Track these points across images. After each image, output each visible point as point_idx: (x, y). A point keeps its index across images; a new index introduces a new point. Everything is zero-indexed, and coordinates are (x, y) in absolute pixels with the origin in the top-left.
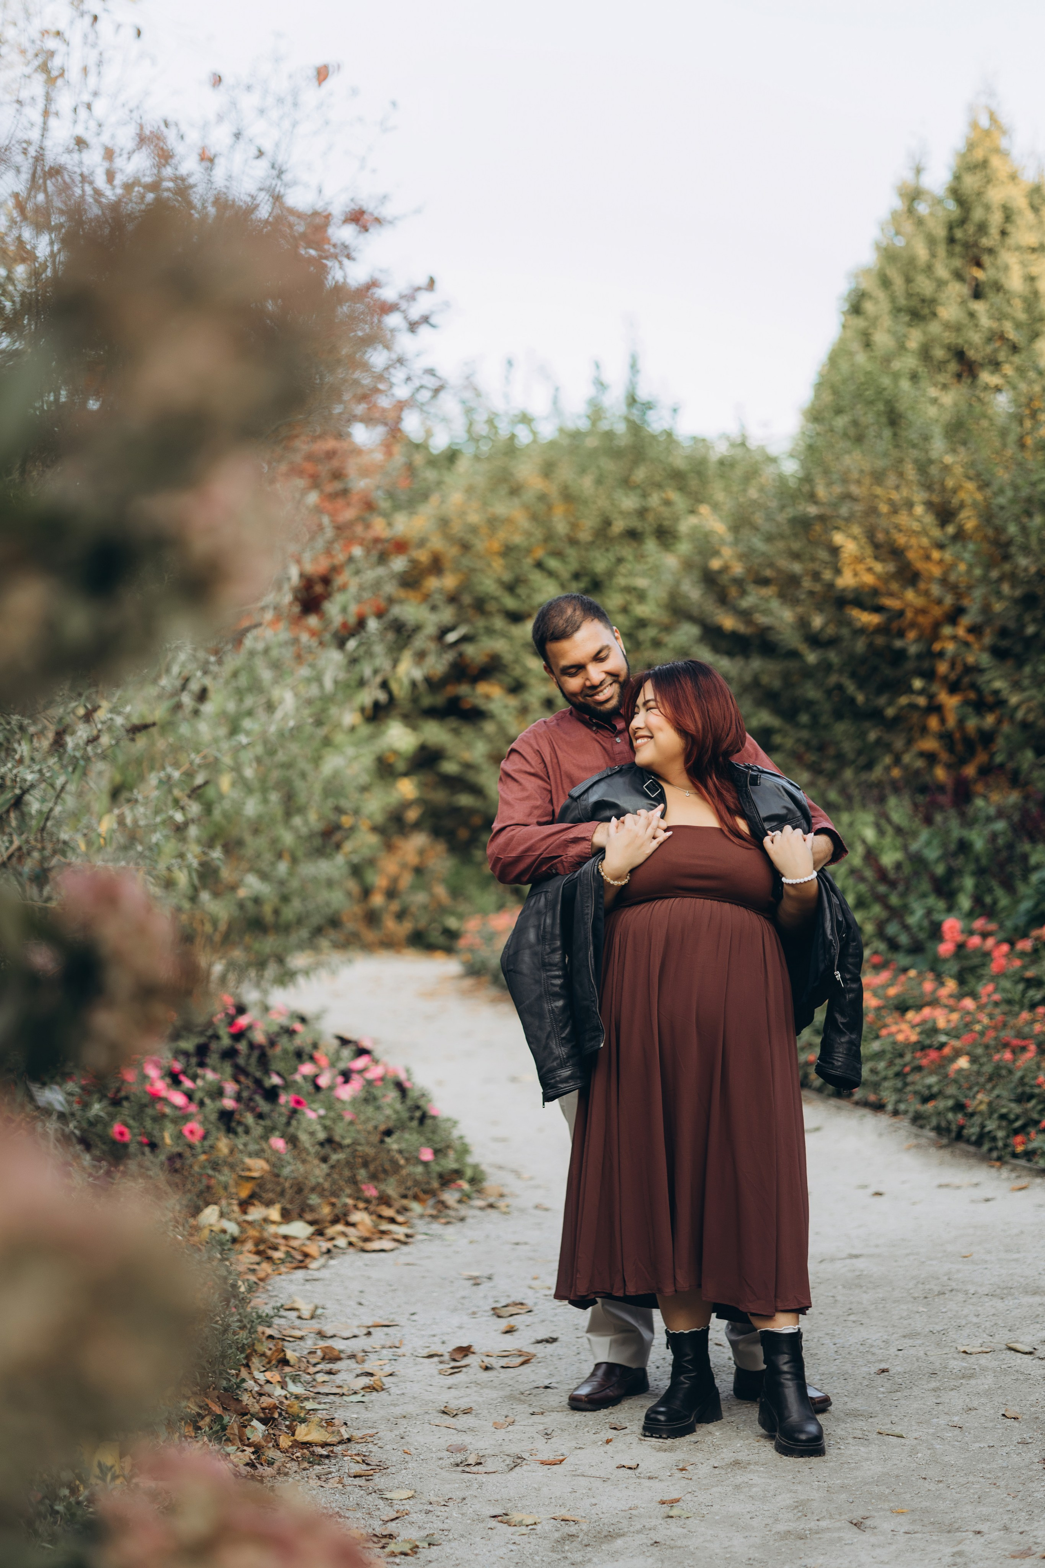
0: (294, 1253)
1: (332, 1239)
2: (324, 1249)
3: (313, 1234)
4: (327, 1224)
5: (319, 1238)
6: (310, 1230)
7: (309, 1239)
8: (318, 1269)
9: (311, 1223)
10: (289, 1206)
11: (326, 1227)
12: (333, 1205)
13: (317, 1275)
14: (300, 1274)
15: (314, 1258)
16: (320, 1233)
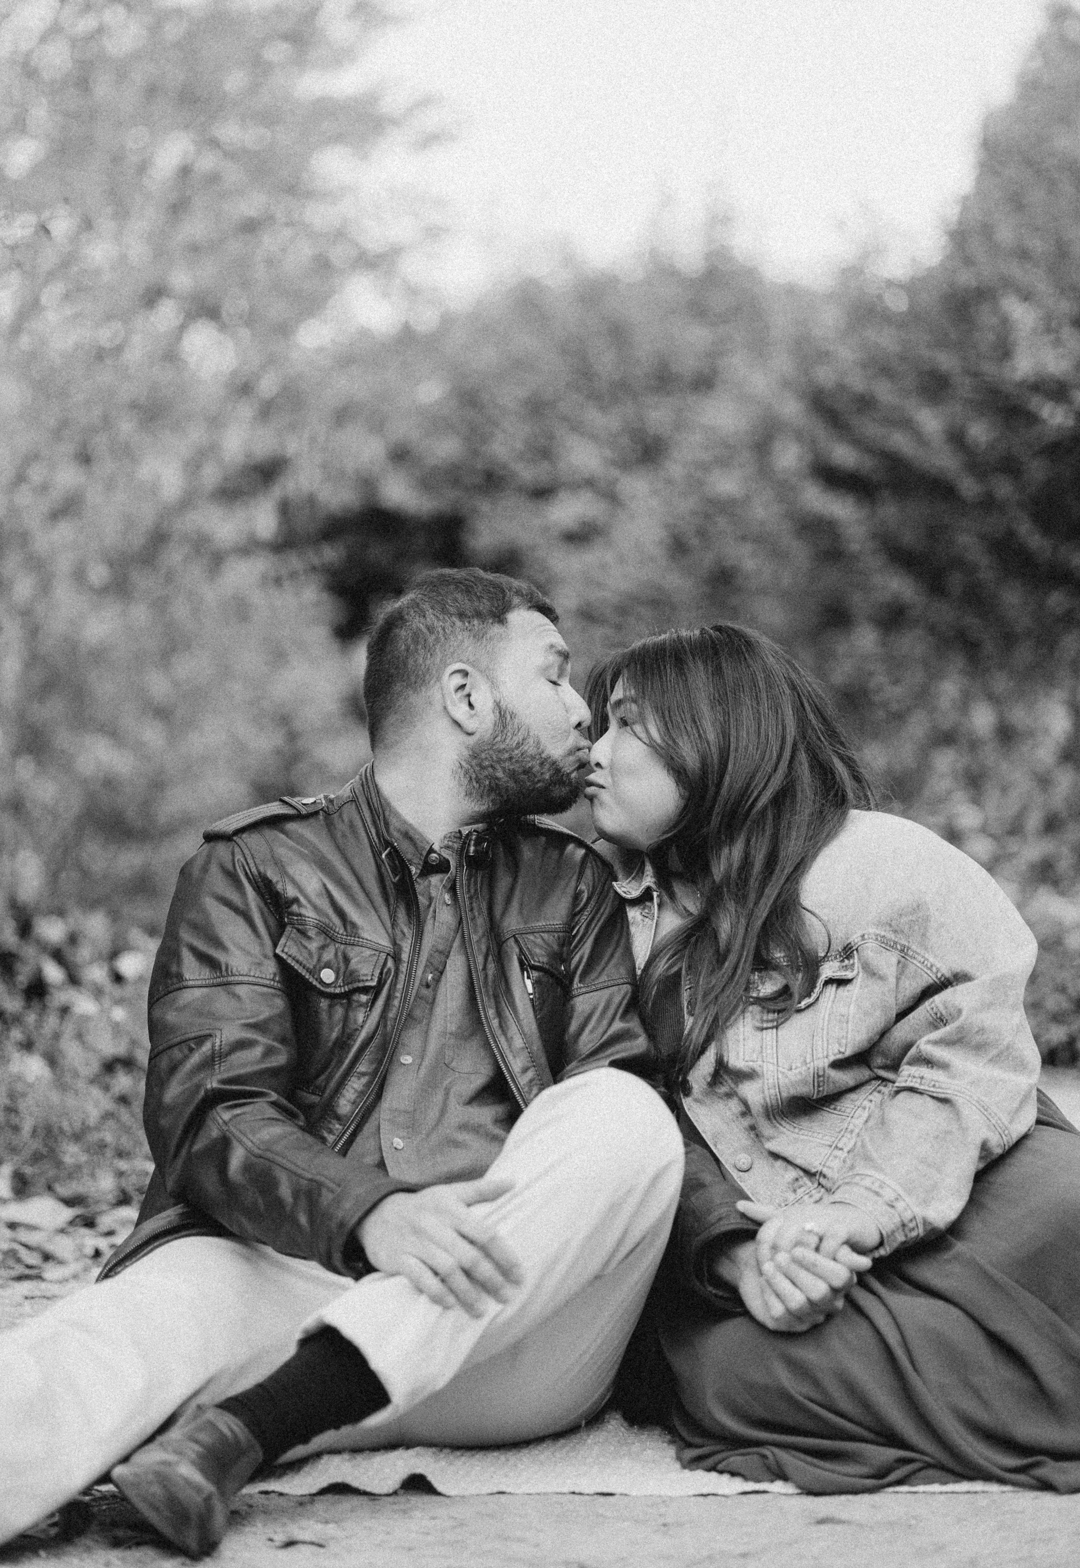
0: (23, 1253)
1: (110, 1233)
2: (90, 1251)
3: (71, 1223)
4: (104, 1207)
5: (84, 1231)
6: (67, 1214)
7: (62, 1231)
8: (63, 1281)
9: (69, 1202)
10: (28, 1170)
11: (101, 1213)
12: (120, 1174)
13: (54, 1289)
14: (26, 1287)
15: (61, 1262)
16: (89, 1223)
